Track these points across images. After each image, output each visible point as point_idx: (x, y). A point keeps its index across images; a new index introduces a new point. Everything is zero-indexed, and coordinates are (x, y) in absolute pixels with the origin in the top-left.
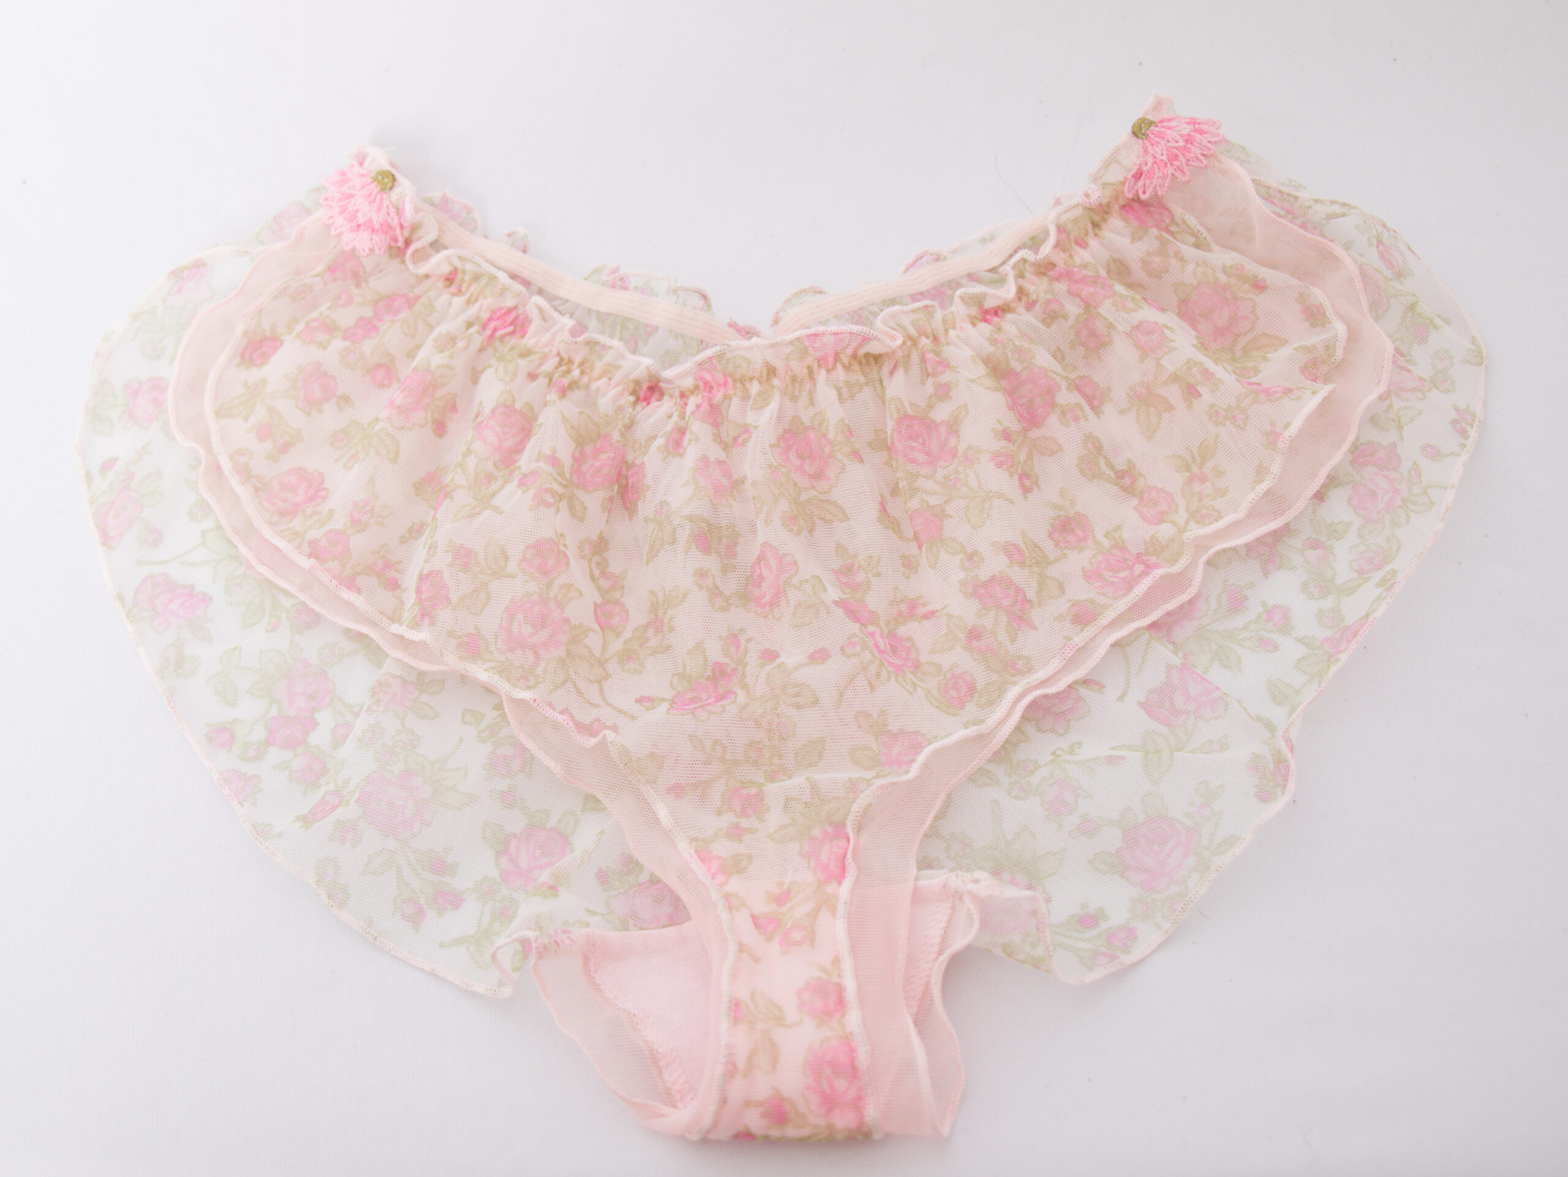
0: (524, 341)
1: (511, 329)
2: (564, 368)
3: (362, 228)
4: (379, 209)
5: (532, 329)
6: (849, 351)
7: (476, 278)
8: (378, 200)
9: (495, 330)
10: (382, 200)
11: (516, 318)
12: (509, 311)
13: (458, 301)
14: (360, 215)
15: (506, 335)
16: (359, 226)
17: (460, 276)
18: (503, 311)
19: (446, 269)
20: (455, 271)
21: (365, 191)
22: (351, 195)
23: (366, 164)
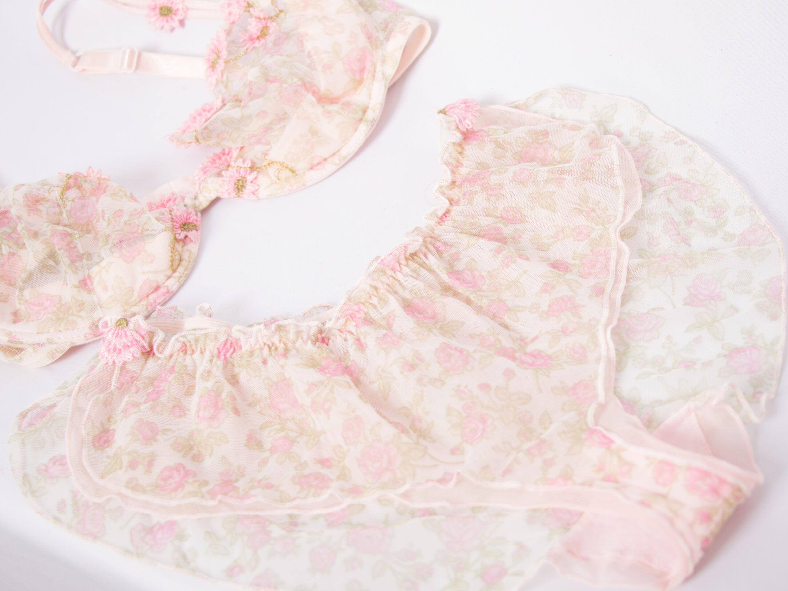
0: (244, 350)
1: (232, 349)
2: (273, 348)
3: (122, 350)
4: (126, 336)
5: (243, 343)
6: (402, 257)
7: (197, 341)
8: (123, 333)
9: (225, 355)
10: (125, 332)
11: (231, 344)
12: (226, 343)
13: (197, 355)
14: (118, 346)
15: (232, 353)
16: (120, 350)
17: (188, 344)
18: (223, 345)
19: (179, 345)
20: (184, 344)
21: (115, 335)
22: (110, 343)
23: (109, 325)
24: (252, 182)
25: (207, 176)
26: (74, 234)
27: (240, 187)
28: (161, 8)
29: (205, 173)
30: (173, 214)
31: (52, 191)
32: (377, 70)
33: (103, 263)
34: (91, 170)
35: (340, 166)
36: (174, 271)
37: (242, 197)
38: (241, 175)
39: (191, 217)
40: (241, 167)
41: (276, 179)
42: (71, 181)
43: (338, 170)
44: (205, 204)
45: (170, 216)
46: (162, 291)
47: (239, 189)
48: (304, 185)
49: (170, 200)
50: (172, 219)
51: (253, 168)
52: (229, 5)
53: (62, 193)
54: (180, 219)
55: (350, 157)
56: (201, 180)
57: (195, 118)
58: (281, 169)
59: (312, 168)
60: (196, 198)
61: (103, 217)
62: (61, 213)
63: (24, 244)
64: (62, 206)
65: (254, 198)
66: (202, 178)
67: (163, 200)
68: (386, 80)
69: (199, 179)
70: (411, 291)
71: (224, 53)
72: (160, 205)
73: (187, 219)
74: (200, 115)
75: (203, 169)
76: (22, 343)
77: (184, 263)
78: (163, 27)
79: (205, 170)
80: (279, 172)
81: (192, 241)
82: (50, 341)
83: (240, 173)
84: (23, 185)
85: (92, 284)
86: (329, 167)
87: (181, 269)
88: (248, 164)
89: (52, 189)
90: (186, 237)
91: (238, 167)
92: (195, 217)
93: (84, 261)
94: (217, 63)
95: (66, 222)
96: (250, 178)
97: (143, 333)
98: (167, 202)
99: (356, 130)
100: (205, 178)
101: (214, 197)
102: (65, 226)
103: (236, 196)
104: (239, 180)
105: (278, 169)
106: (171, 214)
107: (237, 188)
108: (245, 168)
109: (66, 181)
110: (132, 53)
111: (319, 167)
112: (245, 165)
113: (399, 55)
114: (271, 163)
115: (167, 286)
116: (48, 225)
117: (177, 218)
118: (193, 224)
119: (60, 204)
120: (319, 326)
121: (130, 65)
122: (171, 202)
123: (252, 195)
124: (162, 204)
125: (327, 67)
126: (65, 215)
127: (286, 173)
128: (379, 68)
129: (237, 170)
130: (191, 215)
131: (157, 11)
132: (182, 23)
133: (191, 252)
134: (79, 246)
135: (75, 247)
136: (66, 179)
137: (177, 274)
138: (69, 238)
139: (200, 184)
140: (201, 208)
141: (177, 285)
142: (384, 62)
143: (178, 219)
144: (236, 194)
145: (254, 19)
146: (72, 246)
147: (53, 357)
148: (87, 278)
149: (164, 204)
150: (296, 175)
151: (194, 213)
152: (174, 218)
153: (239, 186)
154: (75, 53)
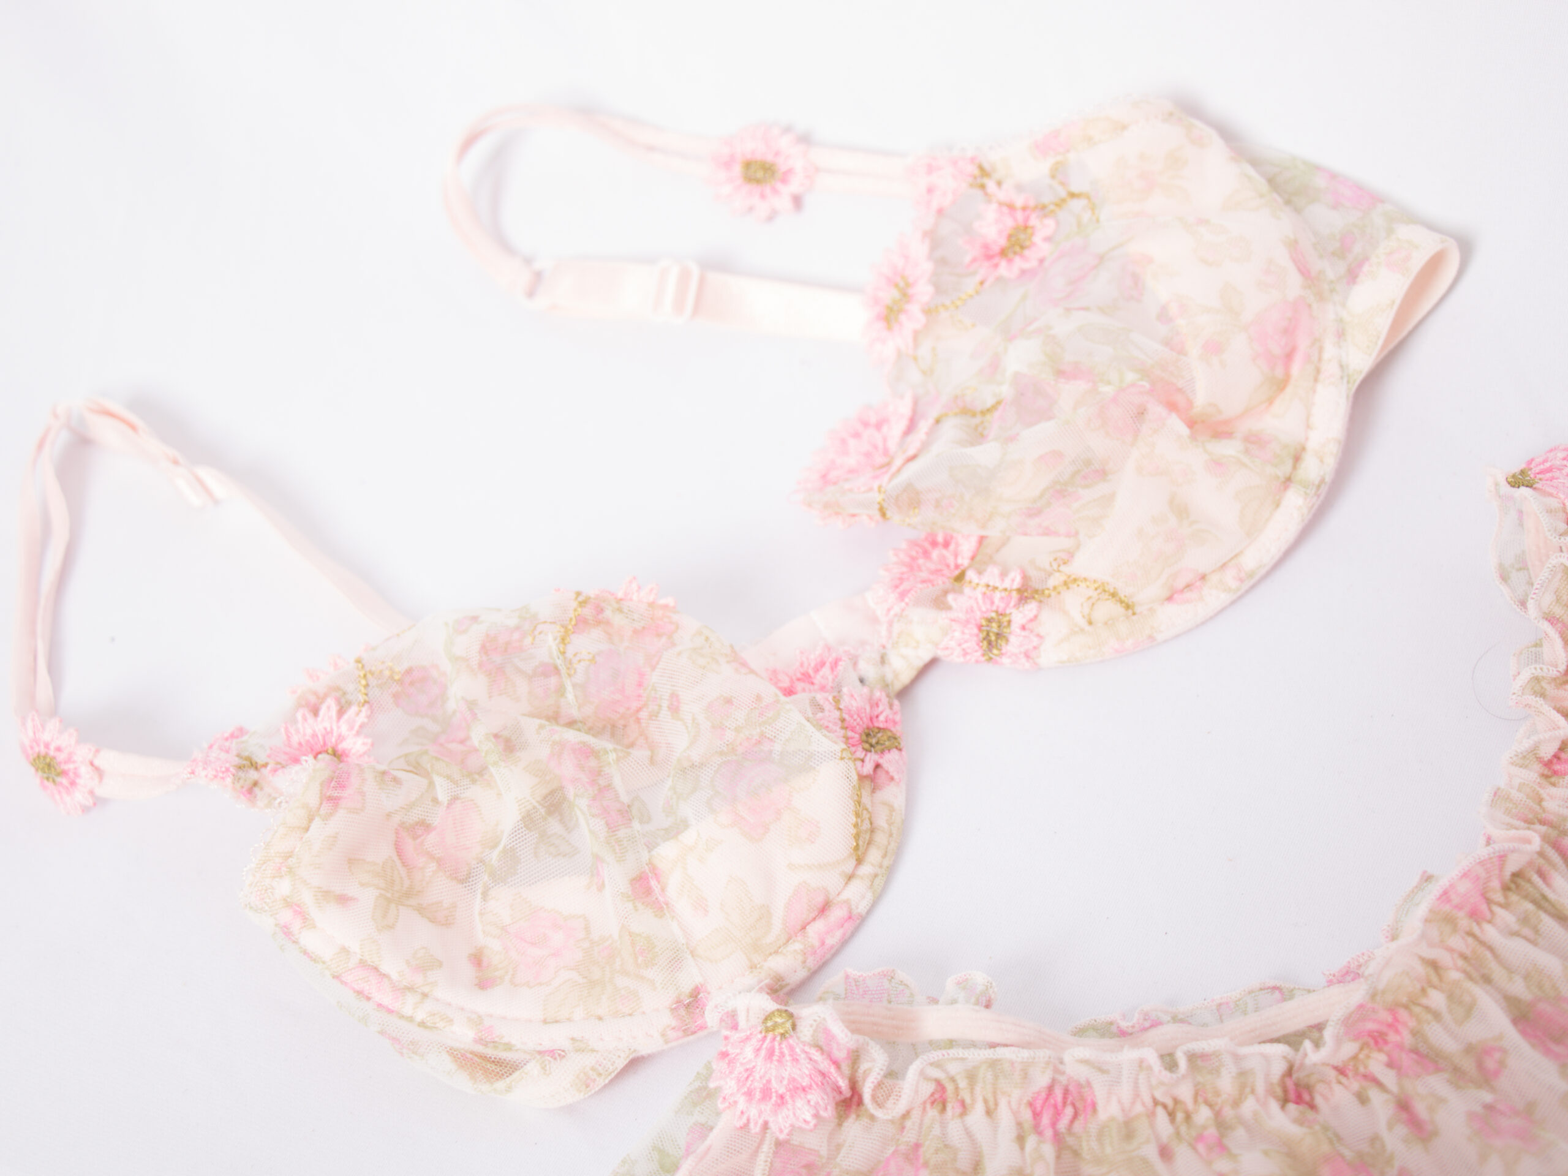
0: (1103, 1115)
1: (1069, 1111)
2: (1180, 1116)
3: (788, 1097)
4: (796, 1060)
5: (1100, 1093)
6: (1495, 884)
7: (972, 1077)
8: (786, 1051)
9: (1054, 1124)
10: (792, 1049)
11: (1066, 1092)
12: (1050, 1089)
13: (977, 1117)
14: (774, 1084)
15: (1072, 1122)
16: (782, 1097)
17: (950, 1087)
18: (1043, 1095)
19: (928, 1088)
20: (940, 1086)
21: (763, 1053)
22: (750, 1071)
23: (742, 1023)
24: (1023, 628)
25: (907, 604)
26: (606, 752)
27: (993, 638)
28: (748, 165)
29: (902, 596)
30: (842, 707)
31: (540, 633)
32: (1326, 355)
33: (688, 837)
34: (634, 586)
35: (1239, 593)
36: (859, 861)
37: (996, 662)
38: (994, 608)
39: (882, 713)
40: (995, 588)
41: (1083, 623)
42: (588, 612)
43: (1233, 602)
44: (906, 678)
45: (837, 713)
46: (837, 914)
47: (990, 643)
48: (1151, 638)
49: (823, 664)
50: (843, 720)
51: (1026, 593)
52: (930, 169)
53: (563, 640)
54: (859, 720)
55: (1263, 571)
56: (892, 613)
57: (844, 441)
58: (1099, 599)
59: (1170, 599)
60: (883, 660)
61: (675, 709)
62: (561, 691)
63: (482, 771)
64: (564, 671)
65: (1027, 665)
66: (897, 609)
67: (806, 664)
68: (1348, 382)
69: (889, 610)
70: (1527, 977)
71: (924, 291)
72: (799, 676)
73: (871, 719)
74: (857, 435)
75: (897, 587)
76: (509, 1047)
77: (880, 838)
78: (751, 210)
79: (902, 588)
80: (1093, 604)
81: (892, 779)
82: (580, 1046)
83: (992, 603)
84: (475, 619)
85: (663, 890)
86: (1213, 597)
87: (874, 856)
88: (1013, 580)
89: (540, 628)
90: (878, 766)
91: (988, 586)
92: (887, 712)
93: (636, 825)
94: (901, 311)
95: (575, 713)
96: (1019, 616)
97: (840, 1055)
98: (817, 670)
99: (1278, 505)
100: (903, 610)
101: (926, 657)
102: (571, 724)
103: (983, 659)
104: (990, 620)
105: (1089, 598)
106: (840, 709)
107: (984, 639)
108: (1005, 590)
109: (575, 610)
110: (685, 273)
111: (1188, 595)
112: (1007, 584)
113: (1384, 323)
114: (1069, 583)
115: (847, 902)
116: (541, 727)
117: (852, 717)
118: (889, 734)
119: (560, 667)
120: (1289, 1057)
121: (679, 304)
122: (826, 671)
123: (1023, 660)
124: (803, 674)
125: (1214, 348)
126: (570, 696)
127: (1108, 609)
128: (1330, 351)
129: (984, 594)
130: (881, 708)
131: (738, 169)
132: (797, 201)
133: (892, 809)
134: (617, 782)
135: (609, 787)
136: (575, 604)
137: (866, 869)
138: (593, 763)
139: (890, 624)
140: (898, 686)
141: (869, 896)
142: (1341, 335)
143: (855, 720)
144: (983, 655)
145: (994, 206)
146: (602, 782)
147: (587, 1086)
148: (647, 871)
149: (808, 673)
150: (1134, 614)
151: (885, 700)
152: (847, 717)
153: (991, 634)
154: (528, 261)
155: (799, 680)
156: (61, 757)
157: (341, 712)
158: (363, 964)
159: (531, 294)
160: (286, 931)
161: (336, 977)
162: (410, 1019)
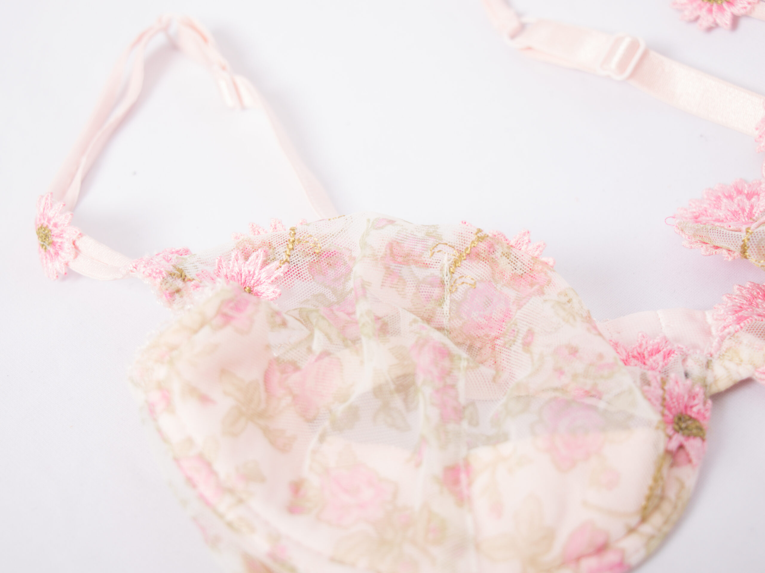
25: (741, 328)
26: (460, 358)
29: (739, 320)
30: (666, 388)
31: (440, 251)
33: (506, 449)
34: (526, 238)
36: (644, 520)
39: (696, 405)
42: (482, 246)
44: (723, 385)
45: (660, 392)
46: (611, 558)
49: (658, 351)
50: (664, 399)
53: (455, 262)
54: (676, 404)
56: (727, 330)
57: (718, 198)
60: (708, 365)
61: (527, 345)
62: (440, 301)
63: (356, 341)
64: (447, 287)
66: (731, 329)
67: (644, 347)
69: (725, 327)
72: (635, 354)
73: (686, 407)
74: (730, 197)
75: (736, 312)
77: (667, 507)
78: (697, 18)
79: (740, 314)
81: (690, 461)
84: (391, 222)
85: (469, 484)
87: (657, 519)
89: (440, 247)
90: (681, 447)
92: (700, 406)
93: (465, 424)
95: (445, 322)
98: (651, 354)
100: (736, 332)
101: (745, 375)
102: (440, 329)
106: (663, 389)
109: (473, 242)
110: (634, 46)
115: (622, 552)
116: (415, 321)
117: (672, 399)
118: (697, 424)
119: (446, 283)
121: (622, 66)
122: (659, 357)
124: (639, 354)
126: (446, 308)
130: (696, 402)
132: (735, 21)
133: (682, 486)
134: (461, 385)
135: (453, 387)
136: (474, 237)
137: (647, 529)
138: (446, 363)
139: (723, 339)
140: (715, 389)
141: (642, 553)
143: (673, 403)
146: (449, 381)
148: (461, 465)
149: (643, 354)
151: (701, 396)
152: (668, 397)
154: (519, 15)
155: (634, 357)
156: (56, 231)
157: (265, 263)
158: (200, 457)
159: (513, 36)
160: (151, 409)
161: (176, 460)
162: (221, 516)
